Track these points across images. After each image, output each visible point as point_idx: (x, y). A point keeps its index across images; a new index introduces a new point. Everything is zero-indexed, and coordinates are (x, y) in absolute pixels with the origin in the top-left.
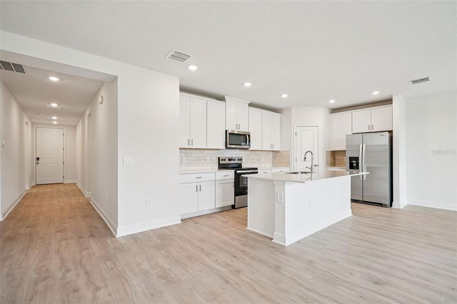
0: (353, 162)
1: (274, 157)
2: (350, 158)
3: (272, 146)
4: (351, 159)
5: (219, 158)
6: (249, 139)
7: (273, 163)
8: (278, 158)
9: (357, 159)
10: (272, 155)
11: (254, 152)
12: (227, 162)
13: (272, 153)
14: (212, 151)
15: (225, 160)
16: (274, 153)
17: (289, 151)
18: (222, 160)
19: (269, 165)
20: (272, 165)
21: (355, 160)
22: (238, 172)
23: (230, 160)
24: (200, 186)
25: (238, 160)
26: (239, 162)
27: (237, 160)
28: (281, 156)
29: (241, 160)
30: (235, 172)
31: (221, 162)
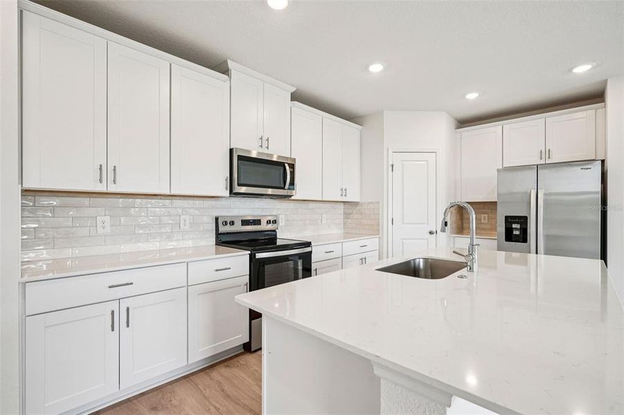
0: (514, 226)
1: (347, 215)
2: (507, 218)
3: (344, 191)
4: (509, 220)
5: (217, 219)
6: (293, 173)
7: (344, 228)
8: (356, 216)
9: (523, 221)
10: (342, 211)
11: (304, 205)
12: (238, 227)
13: (342, 206)
14: (198, 202)
15: (232, 223)
16: (347, 206)
17: (378, 203)
18: (225, 223)
19: (337, 231)
20: (342, 231)
21: (517, 223)
22: (259, 255)
23: (245, 223)
24: (128, 309)
25: (269, 222)
26: (270, 227)
27: (264, 222)
28: (361, 214)
29: (275, 222)
30: (252, 257)
31: (222, 229)
